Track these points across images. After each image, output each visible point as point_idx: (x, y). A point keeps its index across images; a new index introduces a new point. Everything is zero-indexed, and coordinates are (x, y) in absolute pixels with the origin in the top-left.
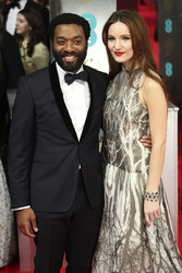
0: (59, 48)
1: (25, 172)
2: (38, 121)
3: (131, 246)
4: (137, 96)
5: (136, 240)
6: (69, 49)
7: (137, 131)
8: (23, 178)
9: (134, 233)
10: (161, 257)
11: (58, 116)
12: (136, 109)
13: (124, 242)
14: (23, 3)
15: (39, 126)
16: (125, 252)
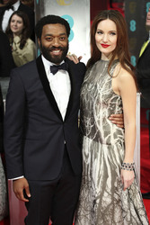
0: (47, 44)
1: (19, 148)
2: (29, 105)
3: (104, 205)
4: (110, 82)
5: (107, 199)
6: (56, 44)
7: (106, 110)
8: (17, 154)
9: (106, 194)
10: (131, 215)
11: (46, 101)
12: (108, 93)
13: (98, 201)
14: (16, 6)
15: (30, 110)
16: (99, 209)
